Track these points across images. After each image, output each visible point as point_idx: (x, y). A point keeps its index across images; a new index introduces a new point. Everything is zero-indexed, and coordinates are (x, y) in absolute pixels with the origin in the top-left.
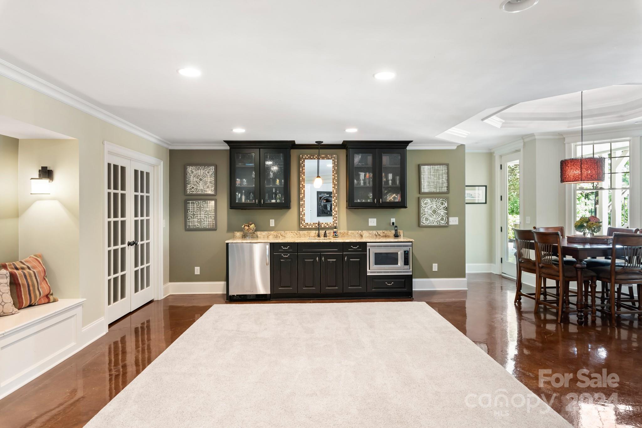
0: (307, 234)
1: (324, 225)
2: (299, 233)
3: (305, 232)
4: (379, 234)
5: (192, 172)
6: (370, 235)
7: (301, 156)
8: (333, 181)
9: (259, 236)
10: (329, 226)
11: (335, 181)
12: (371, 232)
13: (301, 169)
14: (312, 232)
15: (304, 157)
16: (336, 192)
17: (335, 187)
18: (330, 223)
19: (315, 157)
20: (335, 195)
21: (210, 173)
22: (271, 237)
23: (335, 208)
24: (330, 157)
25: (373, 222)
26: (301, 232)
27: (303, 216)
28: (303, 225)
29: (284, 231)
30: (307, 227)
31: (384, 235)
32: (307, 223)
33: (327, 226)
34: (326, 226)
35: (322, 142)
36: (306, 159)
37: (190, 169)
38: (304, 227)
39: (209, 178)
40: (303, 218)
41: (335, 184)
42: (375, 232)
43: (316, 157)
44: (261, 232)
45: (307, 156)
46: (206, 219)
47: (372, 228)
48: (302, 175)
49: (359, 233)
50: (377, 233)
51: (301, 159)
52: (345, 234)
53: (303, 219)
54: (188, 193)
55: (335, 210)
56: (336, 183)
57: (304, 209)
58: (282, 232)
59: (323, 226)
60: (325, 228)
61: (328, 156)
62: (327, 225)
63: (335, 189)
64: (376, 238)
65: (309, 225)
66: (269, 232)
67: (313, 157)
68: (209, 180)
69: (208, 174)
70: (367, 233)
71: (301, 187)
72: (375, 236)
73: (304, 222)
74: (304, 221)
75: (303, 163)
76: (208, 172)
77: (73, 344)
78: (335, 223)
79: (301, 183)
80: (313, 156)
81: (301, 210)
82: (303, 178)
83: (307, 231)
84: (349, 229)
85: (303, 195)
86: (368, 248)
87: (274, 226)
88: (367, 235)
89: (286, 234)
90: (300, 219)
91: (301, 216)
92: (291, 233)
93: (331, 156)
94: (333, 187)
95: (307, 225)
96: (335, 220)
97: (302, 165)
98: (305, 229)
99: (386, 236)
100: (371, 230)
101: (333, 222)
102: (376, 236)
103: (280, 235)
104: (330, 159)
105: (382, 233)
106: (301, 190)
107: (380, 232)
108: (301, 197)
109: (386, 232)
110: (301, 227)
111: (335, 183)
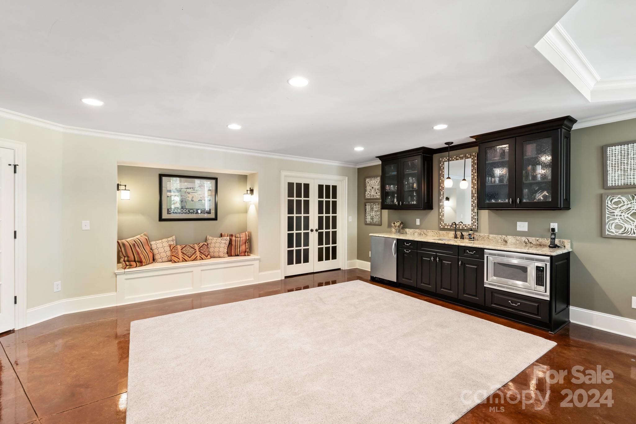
0: (446, 234)
1: (462, 226)
2: (439, 232)
3: (444, 232)
4: (530, 241)
5: (368, 183)
6: (518, 242)
7: (441, 159)
8: (472, 181)
9: (407, 232)
10: (467, 228)
11: (474, 181)
12: (519, 238)
13: (441, 172)
14: (451, 233)
15: (443, 160)
16: (475, 192)
17: (474, 187)
18: (469, 225)
19: (453, 158)
20: (474, 195)
21: (378, 182)
22: (416, 234)
23: (474, 209)
24: (469, 156)
25: (523, 226)
26: (441, 232)
27: (442, 217)
28: (442, 225)
29: (427, 229)
30: (446, 227)
31: (538, 243)
32: (446, 224)
33: (466, 228)
34: (464, 228)
35: (452, 143)
36: (445, 161)
37: (367, 180)
38: (443, 227)
39: (377, 186)
40: (442, 218)
41: (474, 184)
42: (524, 239)
43: (455, 158)
44: (409, 229)
45: (446, 158)
46: (375, 217)
47: (522, 234)
48: (442, 178)
49: (503, 238)
50: (527, 240)
51: (441, 162)
52: (485, 238)
53: (442, 220)
54: (366, 198)
55: (474, 211)
56: (476, 182)
57: (443, 210)
58: (425, 231)
59: (461, 228)
60: (463, 230)
61: (467, 155)
62: (465, 226)
63: (473, 189)
64: (526, 246)
65: (447, 226)
66: (415, 230)
67: (452, 159)
68: (377, 188)
69: (376, 183)
70: (513, 239)
71: (441, 189)
72: (524, 244)
73: (443, 223)
74: (443, 221)
75: (442, 166)
76: (377, 182)
77: (252, 279)
78: (474, 225)
79: (441, 185)
80: (452, 157)
81: (440, 211)
82: (442, 181)
83: (446, 232)
84: (491, 233)
85: (442, 196)
86: (485, 256)
87: (419, 224)
88: (514, 241)
89: (428, 232)
90: (440, 220)
91: (440, 217)
92: (432, 232)
93: (470, 154)
94: (472, 187)
95: (446, 226)
96: (474, 222)
97: (442, 168)
98: (444, 229)
99: (540, 245)
100: (518, 236)
101: (472, 223)
102: (526, 243)
103: (423, 233)
104: (469, 158)
105: (534, 241)
106: (441, 192)
107: (532, 239)
108: (440, 198)
109: (541, 240)
110: (441, 227)
111: (474, 182)
